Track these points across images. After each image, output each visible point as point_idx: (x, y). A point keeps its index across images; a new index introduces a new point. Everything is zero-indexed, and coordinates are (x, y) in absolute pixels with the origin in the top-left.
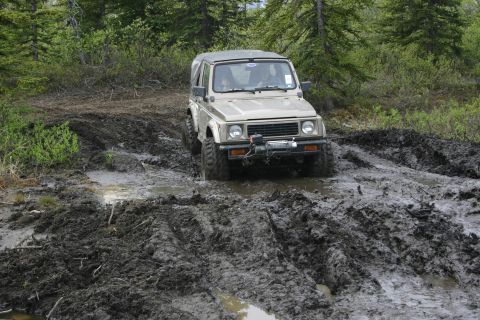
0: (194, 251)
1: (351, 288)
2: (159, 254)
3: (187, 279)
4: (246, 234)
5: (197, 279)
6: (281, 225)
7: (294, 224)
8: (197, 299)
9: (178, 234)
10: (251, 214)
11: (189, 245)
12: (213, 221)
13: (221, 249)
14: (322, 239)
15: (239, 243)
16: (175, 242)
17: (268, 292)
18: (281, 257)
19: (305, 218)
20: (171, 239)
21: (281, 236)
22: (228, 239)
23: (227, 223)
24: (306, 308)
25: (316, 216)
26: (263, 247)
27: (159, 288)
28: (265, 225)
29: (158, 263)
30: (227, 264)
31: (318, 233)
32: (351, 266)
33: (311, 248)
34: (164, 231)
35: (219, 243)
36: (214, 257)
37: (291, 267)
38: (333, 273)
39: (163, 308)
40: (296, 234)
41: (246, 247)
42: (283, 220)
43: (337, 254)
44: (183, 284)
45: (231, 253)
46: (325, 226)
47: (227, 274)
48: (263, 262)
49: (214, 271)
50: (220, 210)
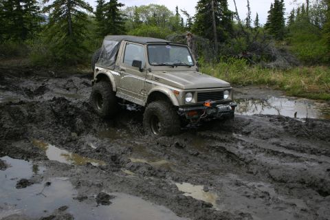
0: (20, 123)
1: (85, 132)
2: (6, 126)
3: (18, 135)
4: (42, 115)
5: (22, 134)
6: (57, 111)
7: (62, 110)
8: (22, 142)
9: (13, 117)
10: (44, 107)
11: (18, 121)
12: (28, 111)
13: (32, 122)
14: (73, 115)
15: (39, 119)
16: (12, 120)
17: (52, 137)
18: (57, 123)
19: (66, 107)
20: (10, 119)
21: (56, 115)
22: (35, 118)
23: (34, 111)
24: (67, 142)
25: (70, 106)
26: (50, 120)
27: (6, 139)
28: (50, 111)
29: (5, 129)
30: (35, 127)
31: (72, 113)
32: (85, 124)
33: (69, 119)
34: (7, 116)
35: (31, 119)
36: (29, 125)
37: (61, 127)
38: (78, 128)
39: (8, 147)
40: (63, 114)
41: (43, 121)
42: (57, 109)
43: (79, 121)
44: (16, 137)
45: (36, 123)
46: (74, 110)
47: (35, 131)
48: (49, 126)
49: (29, 130)
50: (31, 106)
